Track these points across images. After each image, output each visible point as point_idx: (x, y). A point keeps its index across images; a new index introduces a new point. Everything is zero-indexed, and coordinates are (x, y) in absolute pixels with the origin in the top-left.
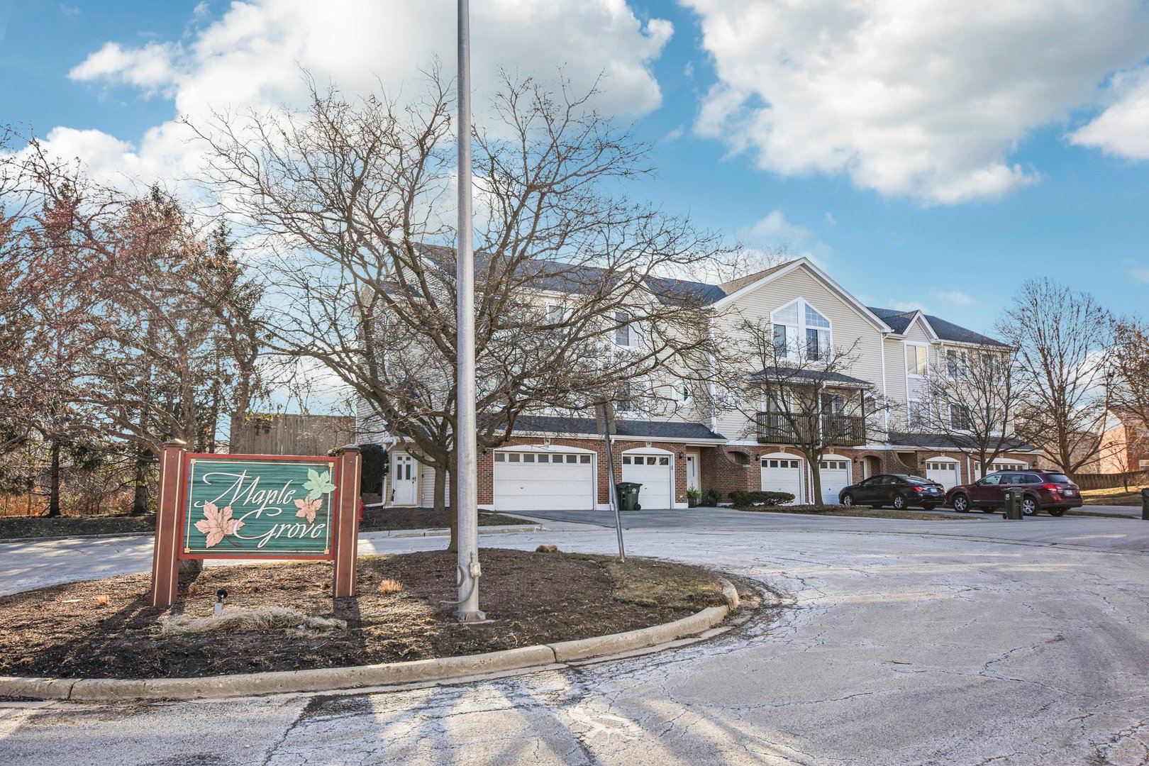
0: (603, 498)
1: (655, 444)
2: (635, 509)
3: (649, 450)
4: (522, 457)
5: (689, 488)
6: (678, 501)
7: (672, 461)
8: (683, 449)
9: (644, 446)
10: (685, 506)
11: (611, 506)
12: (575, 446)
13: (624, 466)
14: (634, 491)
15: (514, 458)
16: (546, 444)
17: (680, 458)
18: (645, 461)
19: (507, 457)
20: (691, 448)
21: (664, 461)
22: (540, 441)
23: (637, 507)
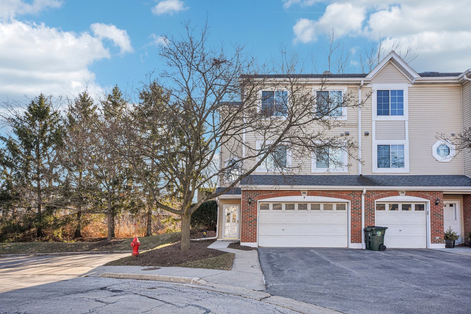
0: (355, 238)
1: (409, 193)
2: (379, 249)
3: (402, 198)
4: (284, 206)
5: (446, 230)
6: (434, 241)
7: (428, 207)
8: (440, 197)
9: (398, 195)
10: (441, 246)
11: (362, 245)
12: (330, 196)
13: (377, 212)
14: (379, 233)
15: (277, 206)
16: (303, 195)
17: (437, 204)
18: (400, 207)
19: (271, 206)
20: (447, 196)
21: (420, 207)
22: (298, 193)
23: (382, 248)
